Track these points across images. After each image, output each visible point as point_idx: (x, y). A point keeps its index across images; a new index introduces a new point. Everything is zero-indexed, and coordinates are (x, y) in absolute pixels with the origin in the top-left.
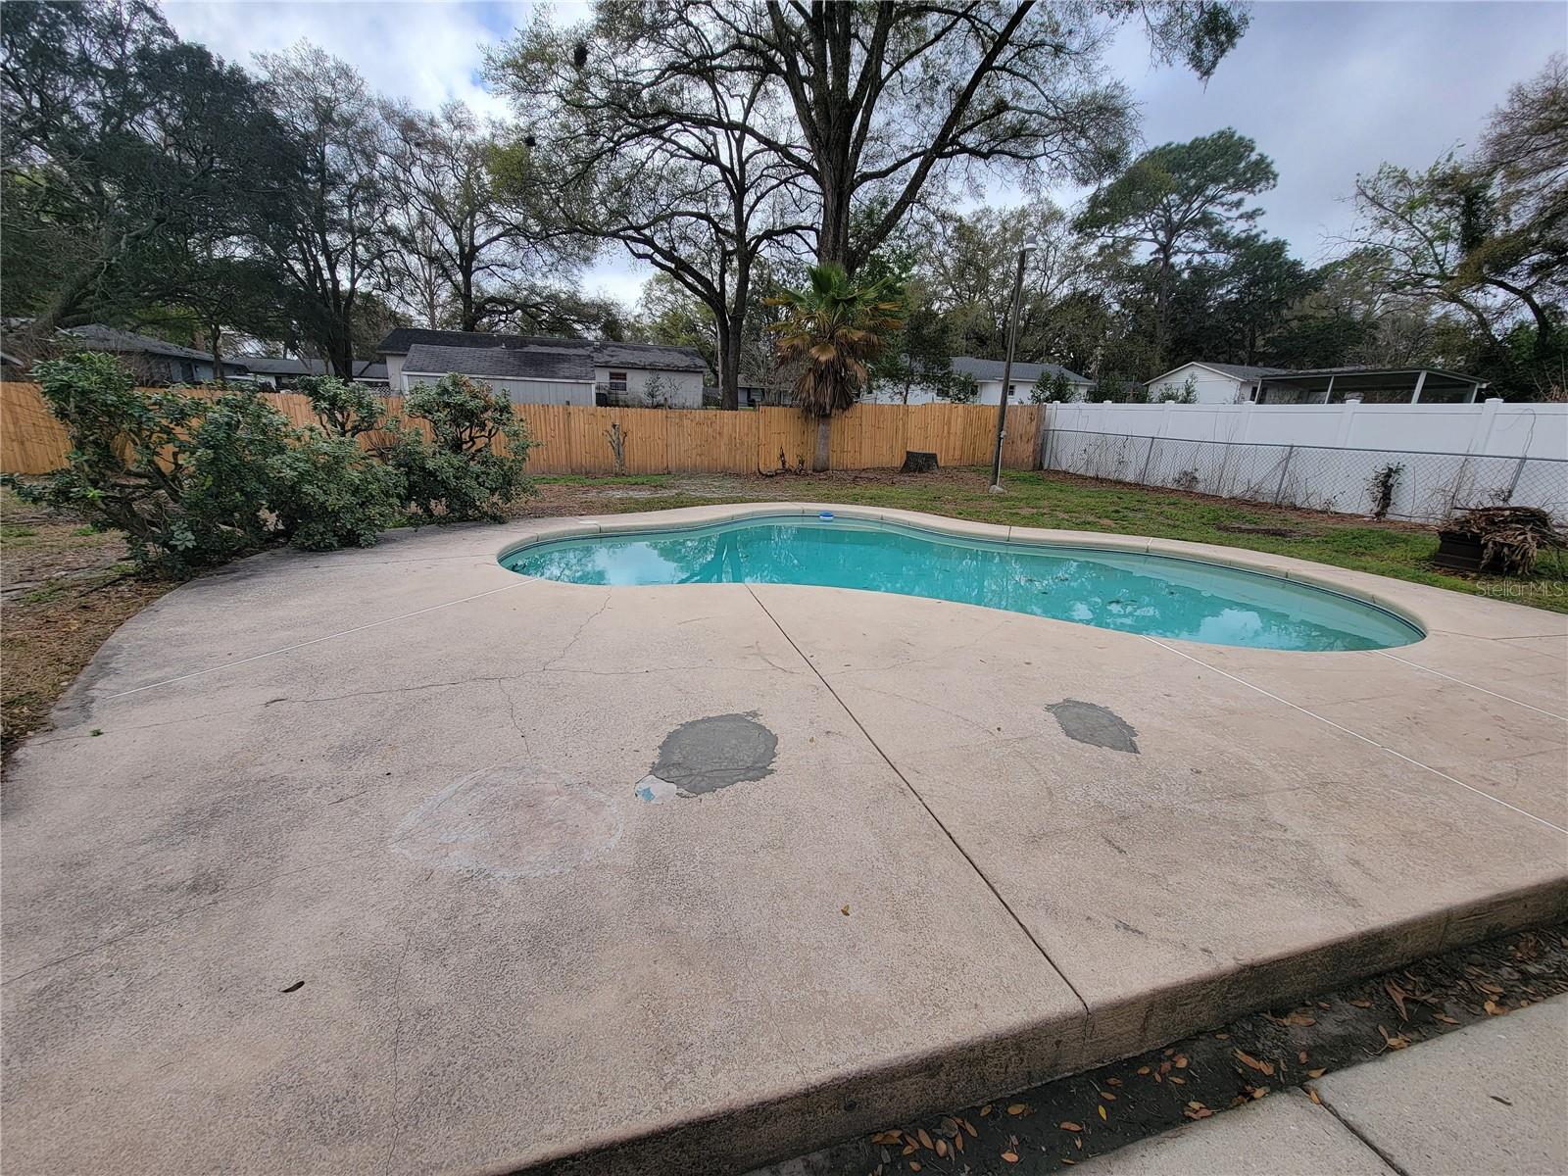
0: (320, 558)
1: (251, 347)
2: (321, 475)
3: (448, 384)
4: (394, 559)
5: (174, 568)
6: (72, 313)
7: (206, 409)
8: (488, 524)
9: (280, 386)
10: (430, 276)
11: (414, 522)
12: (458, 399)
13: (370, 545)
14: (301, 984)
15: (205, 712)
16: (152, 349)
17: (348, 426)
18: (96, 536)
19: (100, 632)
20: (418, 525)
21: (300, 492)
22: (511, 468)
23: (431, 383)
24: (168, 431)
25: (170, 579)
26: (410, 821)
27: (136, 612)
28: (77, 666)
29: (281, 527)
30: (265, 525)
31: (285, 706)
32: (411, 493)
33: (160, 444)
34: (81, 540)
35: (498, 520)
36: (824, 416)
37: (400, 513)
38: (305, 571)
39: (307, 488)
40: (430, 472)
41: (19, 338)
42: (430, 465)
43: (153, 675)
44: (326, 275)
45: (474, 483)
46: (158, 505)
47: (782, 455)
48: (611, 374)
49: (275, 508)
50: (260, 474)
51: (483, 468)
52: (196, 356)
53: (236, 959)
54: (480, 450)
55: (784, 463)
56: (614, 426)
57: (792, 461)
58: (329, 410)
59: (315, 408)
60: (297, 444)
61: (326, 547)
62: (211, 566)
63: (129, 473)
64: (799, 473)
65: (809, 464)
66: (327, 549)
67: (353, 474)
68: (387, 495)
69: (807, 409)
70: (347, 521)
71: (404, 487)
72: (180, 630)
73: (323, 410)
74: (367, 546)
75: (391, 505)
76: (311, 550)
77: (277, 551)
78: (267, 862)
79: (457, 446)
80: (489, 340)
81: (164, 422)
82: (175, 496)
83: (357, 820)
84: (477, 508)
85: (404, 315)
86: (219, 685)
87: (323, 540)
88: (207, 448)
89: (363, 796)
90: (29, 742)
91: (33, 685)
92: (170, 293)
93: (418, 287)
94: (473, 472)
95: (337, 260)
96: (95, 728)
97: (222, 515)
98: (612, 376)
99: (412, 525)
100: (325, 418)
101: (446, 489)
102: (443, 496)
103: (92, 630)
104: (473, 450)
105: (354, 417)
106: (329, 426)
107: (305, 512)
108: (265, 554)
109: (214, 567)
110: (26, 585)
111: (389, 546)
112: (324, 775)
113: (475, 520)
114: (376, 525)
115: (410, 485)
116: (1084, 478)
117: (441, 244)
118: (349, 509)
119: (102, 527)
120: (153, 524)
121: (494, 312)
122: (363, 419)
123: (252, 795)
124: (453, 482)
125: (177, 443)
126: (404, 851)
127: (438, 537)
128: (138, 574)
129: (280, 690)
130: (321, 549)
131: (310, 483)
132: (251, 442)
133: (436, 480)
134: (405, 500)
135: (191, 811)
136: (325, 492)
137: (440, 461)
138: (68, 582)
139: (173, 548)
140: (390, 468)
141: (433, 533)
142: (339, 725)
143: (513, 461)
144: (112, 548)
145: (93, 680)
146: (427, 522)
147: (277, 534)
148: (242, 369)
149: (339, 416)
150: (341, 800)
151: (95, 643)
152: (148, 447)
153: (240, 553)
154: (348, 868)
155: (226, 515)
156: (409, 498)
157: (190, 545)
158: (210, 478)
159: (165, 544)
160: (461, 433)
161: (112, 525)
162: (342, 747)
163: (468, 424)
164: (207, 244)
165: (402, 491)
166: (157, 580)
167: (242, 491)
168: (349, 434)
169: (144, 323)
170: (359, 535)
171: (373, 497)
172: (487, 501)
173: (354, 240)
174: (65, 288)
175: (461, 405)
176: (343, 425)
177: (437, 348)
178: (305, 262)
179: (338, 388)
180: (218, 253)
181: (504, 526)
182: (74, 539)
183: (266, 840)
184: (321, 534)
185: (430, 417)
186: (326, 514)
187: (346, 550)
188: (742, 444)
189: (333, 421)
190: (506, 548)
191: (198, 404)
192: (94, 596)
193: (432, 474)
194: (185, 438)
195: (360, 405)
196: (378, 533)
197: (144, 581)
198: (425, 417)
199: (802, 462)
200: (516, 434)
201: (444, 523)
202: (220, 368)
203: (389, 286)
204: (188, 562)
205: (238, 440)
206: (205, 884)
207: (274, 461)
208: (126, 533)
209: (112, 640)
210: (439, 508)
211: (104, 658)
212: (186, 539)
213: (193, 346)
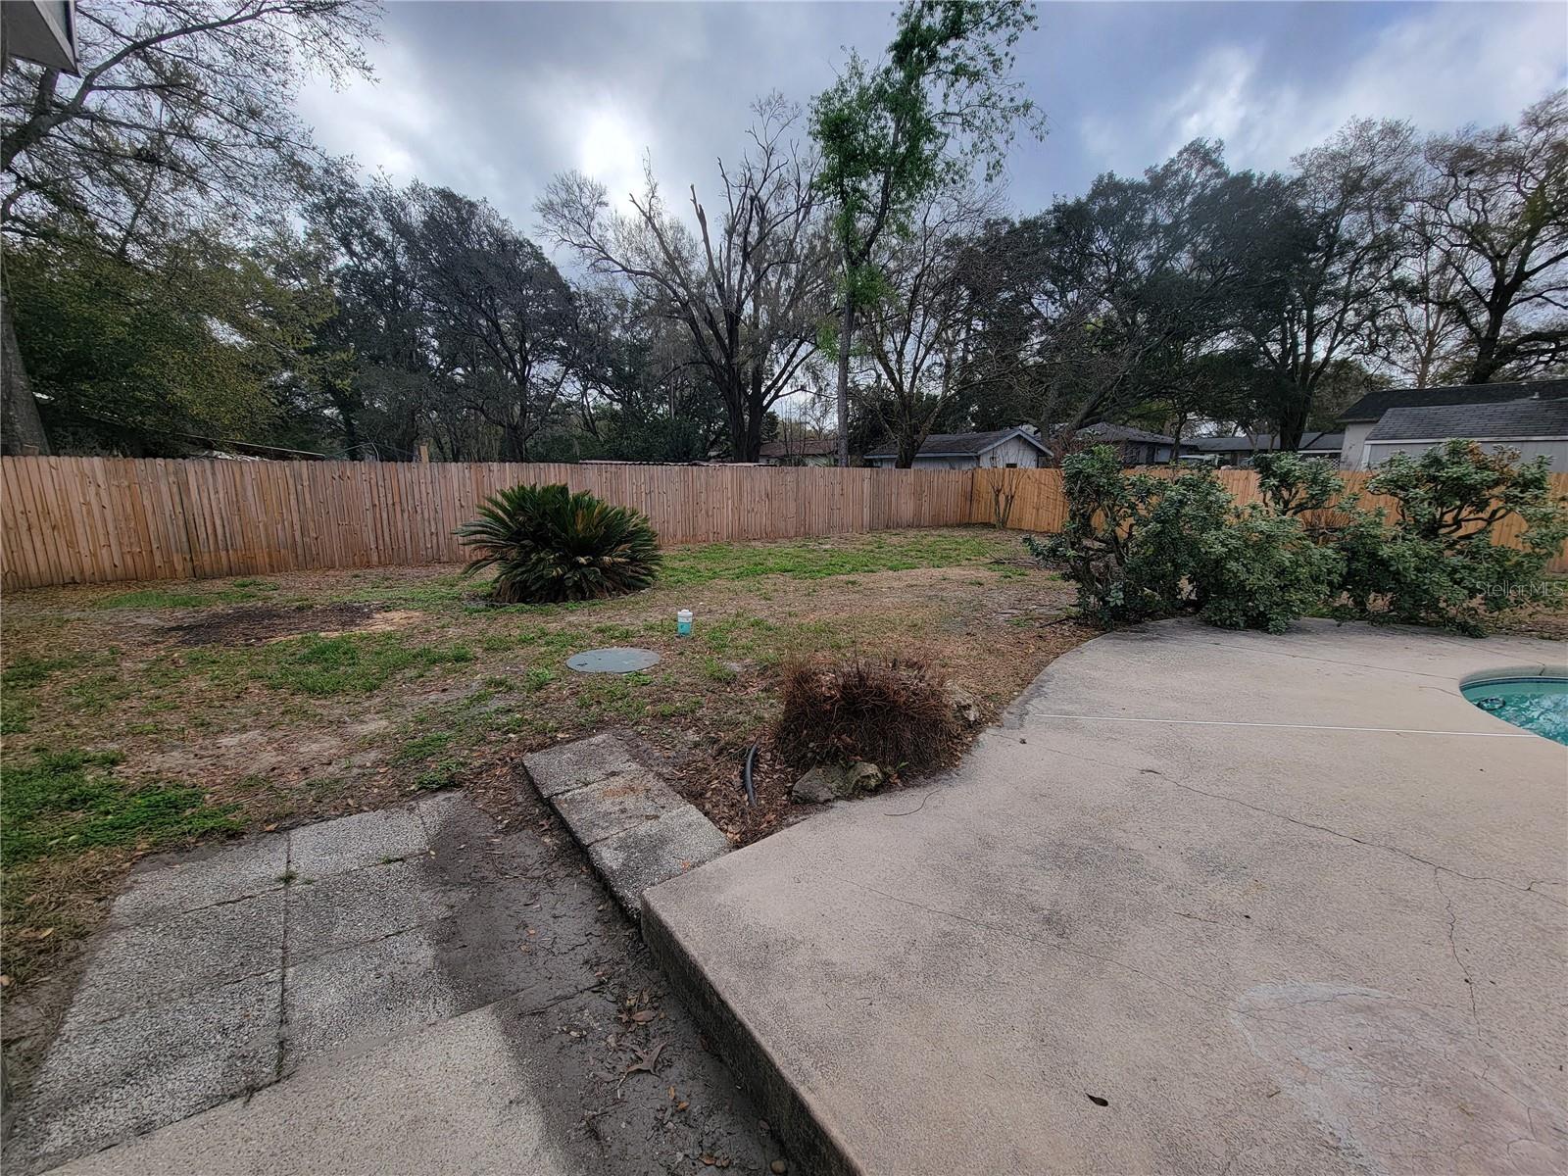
0: (1222, 635)
1: (1207, 428)
2: (1250, 553)
3: (1442, 452)
4: (1304, 654)
5: (1101, 619)
6: (1092, 417)
7: (1166, 488)
8: (1452, 634)
9: (1222, 462)
10: (1436, 326)
11: (1340, 615)
12: (1455, 471)
13: (1279, 632)
14: (1104, 1103)
15: (1093, 757)
16: (1133, 438)
17: (1293, 504)
18: (1060, 582)
19: (1045, 659)
20: (1343, 619)
21: (1223, 567)
22: (1519, 564)
23: (1414, 454)
24: (1133, 507)
25: (1096, 627)
26: (1262, 995)
27: (1069, 649)
28: (1026, 682)
29: (1193, 597)
30: (1180, 593)
31: (1157, 780)
32: (1349, 580)
33: (1125, 517)
34: (1050, 584)
35: (1469, 630)
37: (1326, 602)
38: (1204, 645)
39: (1232, 565)
40: (1382, 560)
41: (1056, 437)
42: (1385, 551)
43: (1068, 707)
44: (1302, 349)
45: (1445, 580)
46: (1107, 566)
49: (1194, 579)
50: (1193, 546)
51: (1467, 561)
52: (1164, 441)
53: (1060, 1021)
54: (1468, 537)
58: (1277, 487)
59: (1262, 485)
60: (1235, 521)
61: (1231, 625)
62: (1129, 623)
63: (1097, 539)
66: (1233, 627)
67: (1285, 556)
68: (1316, 579)
70: (1262, 603)
71: (1341, 575)
72: (1094, 674)
73: (1270, 488)
74: (1275, 632)
75: (1318, 593)
76: (1215, 625)
77: (1184, 619)
78: (1106, 938)
79: (1431, 530)
80: (1513, 390)
81: (1133, 500)
82: (1120, 561)
83: (1200, 951)
84: (1438, 611)
85: (1382, 376)
86: (1109, 735)
87: (1231, 617)
88: (1158, 522)
89: (1213, 926)
90: (988, 730)
91: (1000, 688)
92: (1157, 392)
93: (1414, 341)
94: (1448, 565)
95: (1319, 331)
96: (1023, 736)
97: (1150, 581)
99: (1335, 617)
100: (1269, 494)
101: (1398, 581)
102: (1390, 590)
103: (1041, 655)
104: (1455, 536)
105: (1302, 494)
106: (1272, 504)
107: (1222, 588)
108: (1173, 620)
109: (1130, 625)
110: (1015, 611)
111: (1300, 636)
112: (1178, 876)
113: (1428, 625)
114: (1292, 612)
115: (1348, 573)
117: (1468, 283)
118: (1268, 591)
119: (1066, 577)
120: (1098, 580)
121: (1531, 353)
122: (1313, 497)
123: (1110, 858)
124: (1412, 575)
125: (1137, 517)
126: (1246, 1031)
127: (1368, 639)
128: (1078, 618)
129: (1156, 761)
130: (1224, 625)
131: (1237, 560)
132: (1194, 518)
133: (1387, 570)
134: (1335, 589)
135: (1063, 845)
136: (1248, 571)
137: (1401, 547)
138: (1035, 614)
139: (1106, 603)
140: (1329, 552)
141: (1361, 631)
142: (1204, 826)
143: (1527, 555)
144: (1066, 595)
145: (1031, 697)
146: (1360, 617)
147: (1189, 603)
148: (1194, 449)
149: (1285, 494)
150: (1188, 916)
151: (1041, 666)
152: (1115, 520)
153: (1153, 616)
154: (1178, 1004)
155: (1153, 581)
156: (1342, 587)
157: (1119, 603)
158: (1152, 549)
159: (1102, 599)
160: (1443, 514)
161: (1073, 577)
162: (1202, 853)
163: (1458, 503)
164: (1197, 346)
165: (1336, 578)
166: (1087, 625)
167: (1173, 561)
168: (1290, 513)
169: (1133, 417)
170: (1270, 619)
171: (1299, 581)
172: (1456, 603)
173: (1346, 305)
174: (1092, 398)
175: (1458, 478)
176: (1286, 503)
177: (1424, 410)
178: (1283, 342)
179: (1294, 465)
180: (1204, 351)
181: (1480, 642)
182: (1047, 582)
183: (1111, 915)
184: (1230, 611)
185: (1402, 494)
186: (1243, 592)
187: (1251, 632)
189: (1276, 497)
190: (1476, 674)
191: (1161, 484)
192: (1047, 629)
193: (1384, 563)
194: (1143, 513)
195: (1314, 481)
196: (1291, 620)
197: (1080, 624)
198: (1395, 495)
200: (1546, 519)
201: (1380, 622)
202: (1177, 448)
203: (1374, 347)
204: (1113, 617)
205: (1185, 515)
206: (1055, 923)
207: (1210, 536)
208: (1079, 586)
209: (1049, 669)
210: (1377, 603)
211: (1042, 681)
212: (1117, 598)
213: (1160, 432)
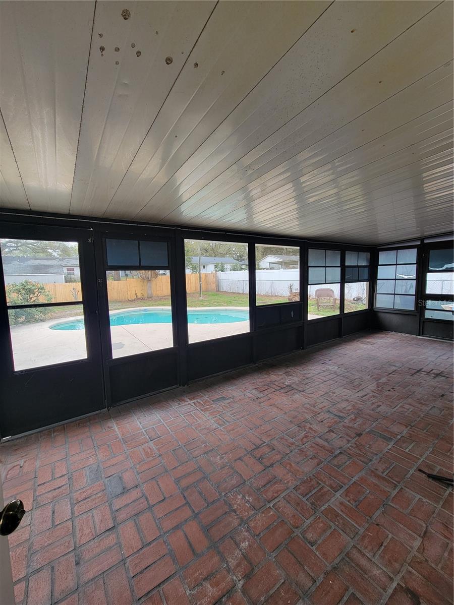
12: (29, 287)
36: (149, 281)
47: (136, 294)
48: (67, 269)
55: (137, 296)
56: (74, 289)
57: (139, 295)
64: (142, 299)
65: (145, 296)
69: (143, 279)
98: (68, 270)
101: (26, 313)
116: (230, 293)
124: (29, 311)
160: (28, 296)
163: (30, 293)
188: (121, 291)
199: (143, 296)
